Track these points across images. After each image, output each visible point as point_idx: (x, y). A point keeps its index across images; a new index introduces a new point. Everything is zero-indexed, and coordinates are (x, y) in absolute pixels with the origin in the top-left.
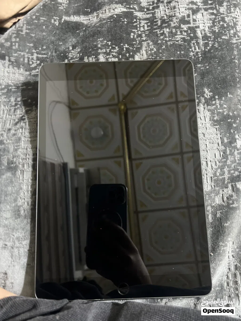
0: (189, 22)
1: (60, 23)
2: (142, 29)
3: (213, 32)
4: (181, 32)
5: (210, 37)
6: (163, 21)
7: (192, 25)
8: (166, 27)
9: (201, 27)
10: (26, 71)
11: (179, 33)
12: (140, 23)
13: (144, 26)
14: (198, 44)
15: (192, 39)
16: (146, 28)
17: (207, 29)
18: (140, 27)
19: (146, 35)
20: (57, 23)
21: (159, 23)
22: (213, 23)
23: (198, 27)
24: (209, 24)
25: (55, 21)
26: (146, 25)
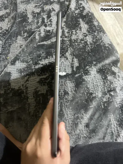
0: (84, 40)
1: (37, 46)
2: (67, 44)
3: (93, 42)
4: (82, 44)
5: (92, 44)
6: (75, 41)
7: (85, 41)
8: (76, 43)
9: (89, 41)
10: (26, 63)
11: (81, 44)
12: (66, 42)
13: (68, 43)
14: (89, 47)
15: (86, 45)
16: (69, 43)
17: (91, 41)
18: (66, 43)
19: (69, 46)
20: (36, 46)
21: (73, 41)
22: (93, 39)
23: (88, 41)
24: (91, 39)
25: (35, 45)
26: (68, 42)
